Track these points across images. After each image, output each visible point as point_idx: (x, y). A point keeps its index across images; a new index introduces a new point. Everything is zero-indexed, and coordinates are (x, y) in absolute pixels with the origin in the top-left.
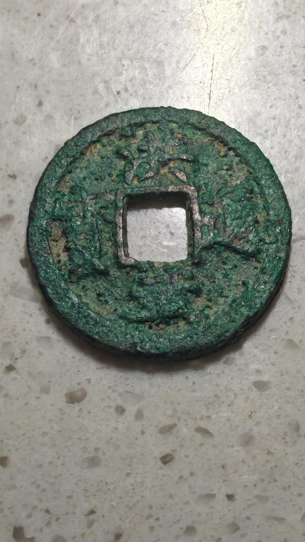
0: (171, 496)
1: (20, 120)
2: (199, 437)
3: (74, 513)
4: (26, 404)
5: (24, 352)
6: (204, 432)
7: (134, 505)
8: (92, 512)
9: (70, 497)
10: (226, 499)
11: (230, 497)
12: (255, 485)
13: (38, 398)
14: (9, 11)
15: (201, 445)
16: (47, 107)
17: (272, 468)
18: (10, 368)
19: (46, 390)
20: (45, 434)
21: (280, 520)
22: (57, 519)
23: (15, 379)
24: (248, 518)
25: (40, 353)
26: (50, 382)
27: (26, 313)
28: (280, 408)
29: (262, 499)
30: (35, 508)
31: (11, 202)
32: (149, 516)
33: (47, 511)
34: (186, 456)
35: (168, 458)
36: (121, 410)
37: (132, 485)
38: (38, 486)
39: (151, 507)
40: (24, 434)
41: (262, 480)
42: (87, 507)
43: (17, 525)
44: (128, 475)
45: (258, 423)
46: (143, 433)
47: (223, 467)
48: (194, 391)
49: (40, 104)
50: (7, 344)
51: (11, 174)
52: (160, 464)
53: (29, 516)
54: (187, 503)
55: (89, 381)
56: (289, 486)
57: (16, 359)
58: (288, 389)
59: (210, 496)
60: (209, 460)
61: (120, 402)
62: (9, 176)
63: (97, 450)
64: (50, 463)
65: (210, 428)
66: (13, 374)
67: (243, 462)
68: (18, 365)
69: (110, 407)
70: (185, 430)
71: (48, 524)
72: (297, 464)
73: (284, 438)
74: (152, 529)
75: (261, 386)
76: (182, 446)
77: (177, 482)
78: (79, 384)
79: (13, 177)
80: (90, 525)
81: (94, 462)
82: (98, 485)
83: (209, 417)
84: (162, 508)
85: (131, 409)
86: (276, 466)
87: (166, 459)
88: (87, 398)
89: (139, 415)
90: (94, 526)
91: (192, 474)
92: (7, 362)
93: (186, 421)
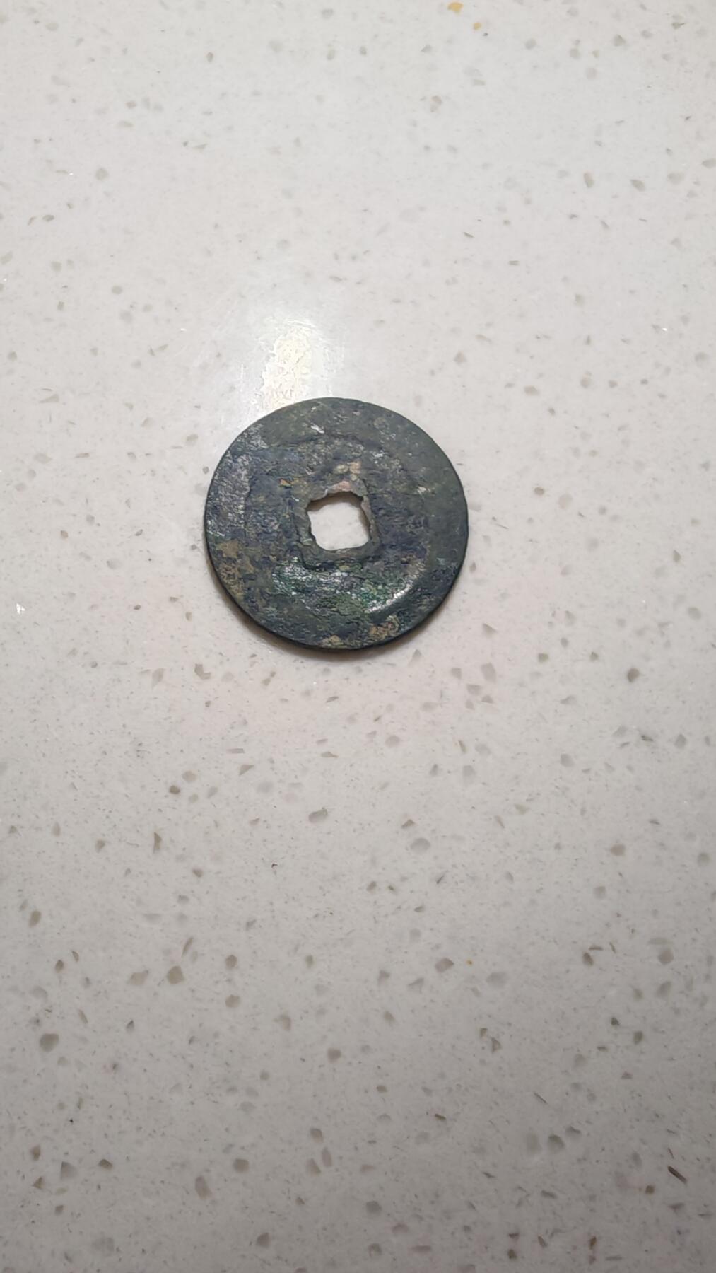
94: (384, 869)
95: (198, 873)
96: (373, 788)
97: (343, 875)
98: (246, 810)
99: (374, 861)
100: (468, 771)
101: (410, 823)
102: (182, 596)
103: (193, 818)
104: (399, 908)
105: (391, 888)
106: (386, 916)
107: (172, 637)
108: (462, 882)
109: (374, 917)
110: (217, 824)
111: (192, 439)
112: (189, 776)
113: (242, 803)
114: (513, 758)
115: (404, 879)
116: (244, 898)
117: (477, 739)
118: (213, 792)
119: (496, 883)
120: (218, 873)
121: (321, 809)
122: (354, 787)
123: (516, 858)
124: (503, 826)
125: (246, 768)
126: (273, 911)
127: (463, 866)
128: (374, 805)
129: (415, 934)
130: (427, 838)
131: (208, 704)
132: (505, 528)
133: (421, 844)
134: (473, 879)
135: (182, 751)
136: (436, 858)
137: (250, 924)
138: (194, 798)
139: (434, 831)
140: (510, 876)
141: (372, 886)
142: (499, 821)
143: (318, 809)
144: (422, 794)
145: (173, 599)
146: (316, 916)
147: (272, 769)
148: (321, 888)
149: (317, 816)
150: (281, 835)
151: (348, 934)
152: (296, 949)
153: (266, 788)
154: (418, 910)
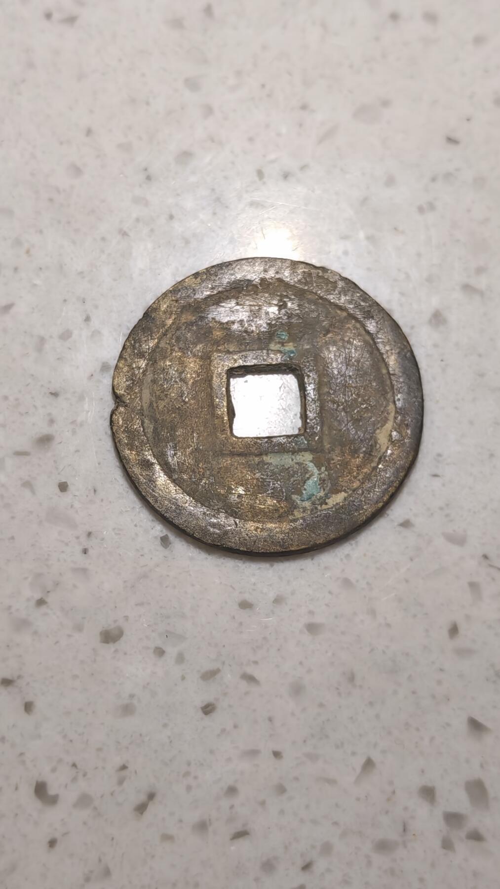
0: (212, 752)
1: (66, 336)
2: (244, 685)
3: (104, 768)
4: (57, 642)
5: (57, 584)
6: (250, 679)
7: (171, 761)
8: (124, 767)
9: (99, 750)
10: (272, 756)
11: (277, 754)
12: (305, 741)
13: (69, 636)
14: (59, 222)
15: (247, 693)
16: (95, 323)
17: (323, 722)
18: (41, 602)
19: (79, 628)
20: (75, 677)
21: (332, 782)
22: (85, 775)
23: (46, 614)
24: (296, 779)
25: (75, 586)
26: (84, 618)
27: (63, 542)
28: (333, 654)
29: (312, 757)
30: (60, 761)
31: (52, 422)
32: (187, 774)
33: (74, 765)
34: (230, 706)
35: (210, 707)
36: (160, 652)
37: (169, 737)
38: (65, 737)
39: (189, 764)
40: (52, 677)
41: (313, 736)
42: (118, 761)
43: (40, 780)
44: (165, 725)
45: (309, 671)
46: (183, 678)
47: (270, 720)
48: (241, 632)
49: (88, 319)
50: (39, 575)
51: (53, 392)
52: (200, 714)
53: (54, 770)
54: (229, 760)
55: (126, 618)
56: (342, 744)
57: (48, 592)
58: (343, 633)
59: (253, 753)
60: (254, 710)
61: (159, 643)
62: (51, 394)
63: (132, 696)
64: (80, 710)
65: (257, 674)
66: (44, 609)
67: (293, 714)
68: (50, 599)
69: (148, 648)
70: (229, 676)
71: (74, 779)
72: (352, 718)
73: (337, 689)
74: (189, 788)
75: (312, 628)
76: (225, 694)
77: (219, 735)
78: (115, 621)
79: (55, 394)
80: (121, 782)
81: (127, 710)
82: (132, 736)
83: (256, 663)
84: (202, 765)
85: (172, 651)
86: (328, 720)
87: (208, 709)
88: (124, 638)
89: (180, 659)
90: (125, 784)
91: (236, 727)
92: (38, 596)
93: (230, 666)
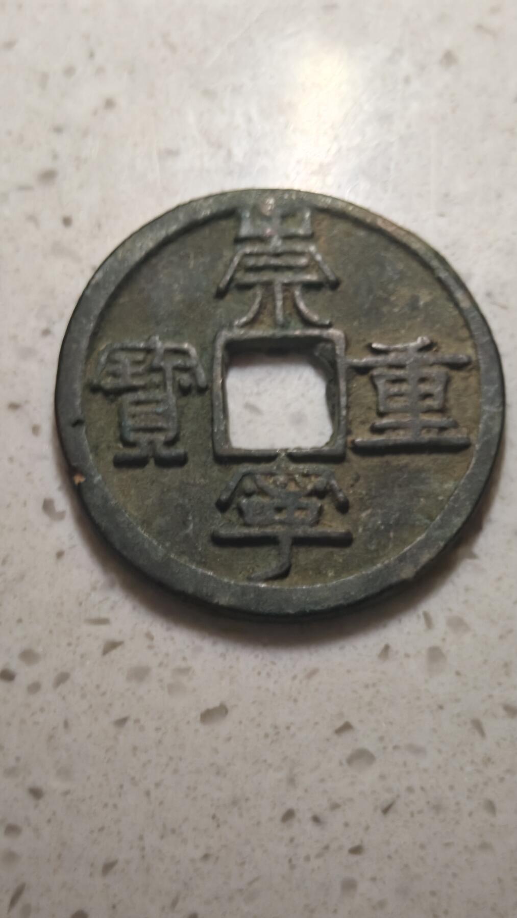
94: (306, 791)
95: (36, 793)
96: (294, 677)
97: (247, 800)
98: (110, 705)
99: (292, 781)
100: (435, 655)
101: (347, 727)
102: (27, 402)
103: (33, 714)
104: (327, 848)
105: (316, 819)
106: (307, 858)
107: (11, 460)
108: (420, 812)
109: (290, 861)
110: (66, 724)
111: (48, 176)
112: (28, 656)
113: (104, 694)
114: (501, 637)
115: (335, 806)
116: (101, 829)
117: (450, 610)
118: (62, 678)
119: (470, 814)
120: (67, 793)
121: (216, 704)
122: (268, 675)
123: (502, 780)
124: (482, 733)
125: (112, 646)
126: (143, 849)
127: (422, 789)
128: (295, 701)
129: (349, 886)
130: (372, 749)
131: (60, 555)
132: (504, 307)
133: (361, 757)
134: (437, 808)
135: (20, 621)
136: (382, 777)
137: (108, 867)
138: (35, 688)
139: (381, 739)
140: (491, 807)
141: (289, 815)
142: (478, 726)
143: (213, 703)
144: (367, 686)
145: (14, 406)
146: (206, 857)
147: (150, 647)
148: (214, 817)
149: (211, 715)
150: (160, 742)
151: (250, 884)
152: (174, 903)
153: (140, 674)
154: (356, 850)
